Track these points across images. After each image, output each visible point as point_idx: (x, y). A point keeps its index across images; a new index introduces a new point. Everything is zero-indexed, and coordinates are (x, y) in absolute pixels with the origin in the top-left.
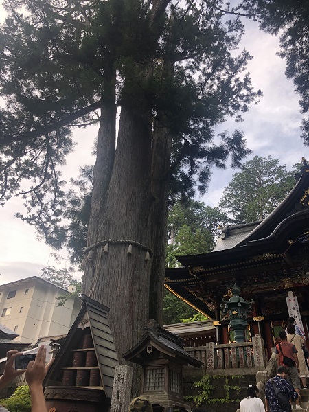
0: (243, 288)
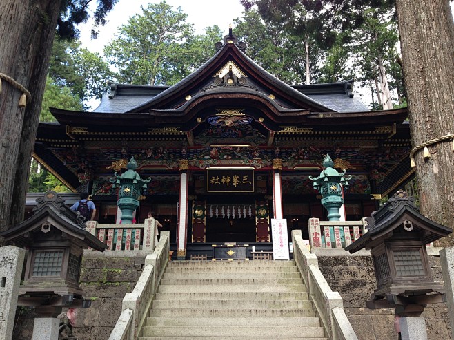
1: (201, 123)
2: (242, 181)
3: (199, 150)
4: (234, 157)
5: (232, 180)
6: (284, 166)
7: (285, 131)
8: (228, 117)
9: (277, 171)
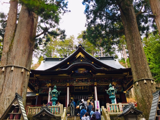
0: (53, 84)
1: (73, 72)
2: (84, 88)
3: (72, 80)
4: (83, 82)
5: (82, 88)
6: (97, 84)
7: (97, 74)
8: (81, 71)
9: (95, 86)
